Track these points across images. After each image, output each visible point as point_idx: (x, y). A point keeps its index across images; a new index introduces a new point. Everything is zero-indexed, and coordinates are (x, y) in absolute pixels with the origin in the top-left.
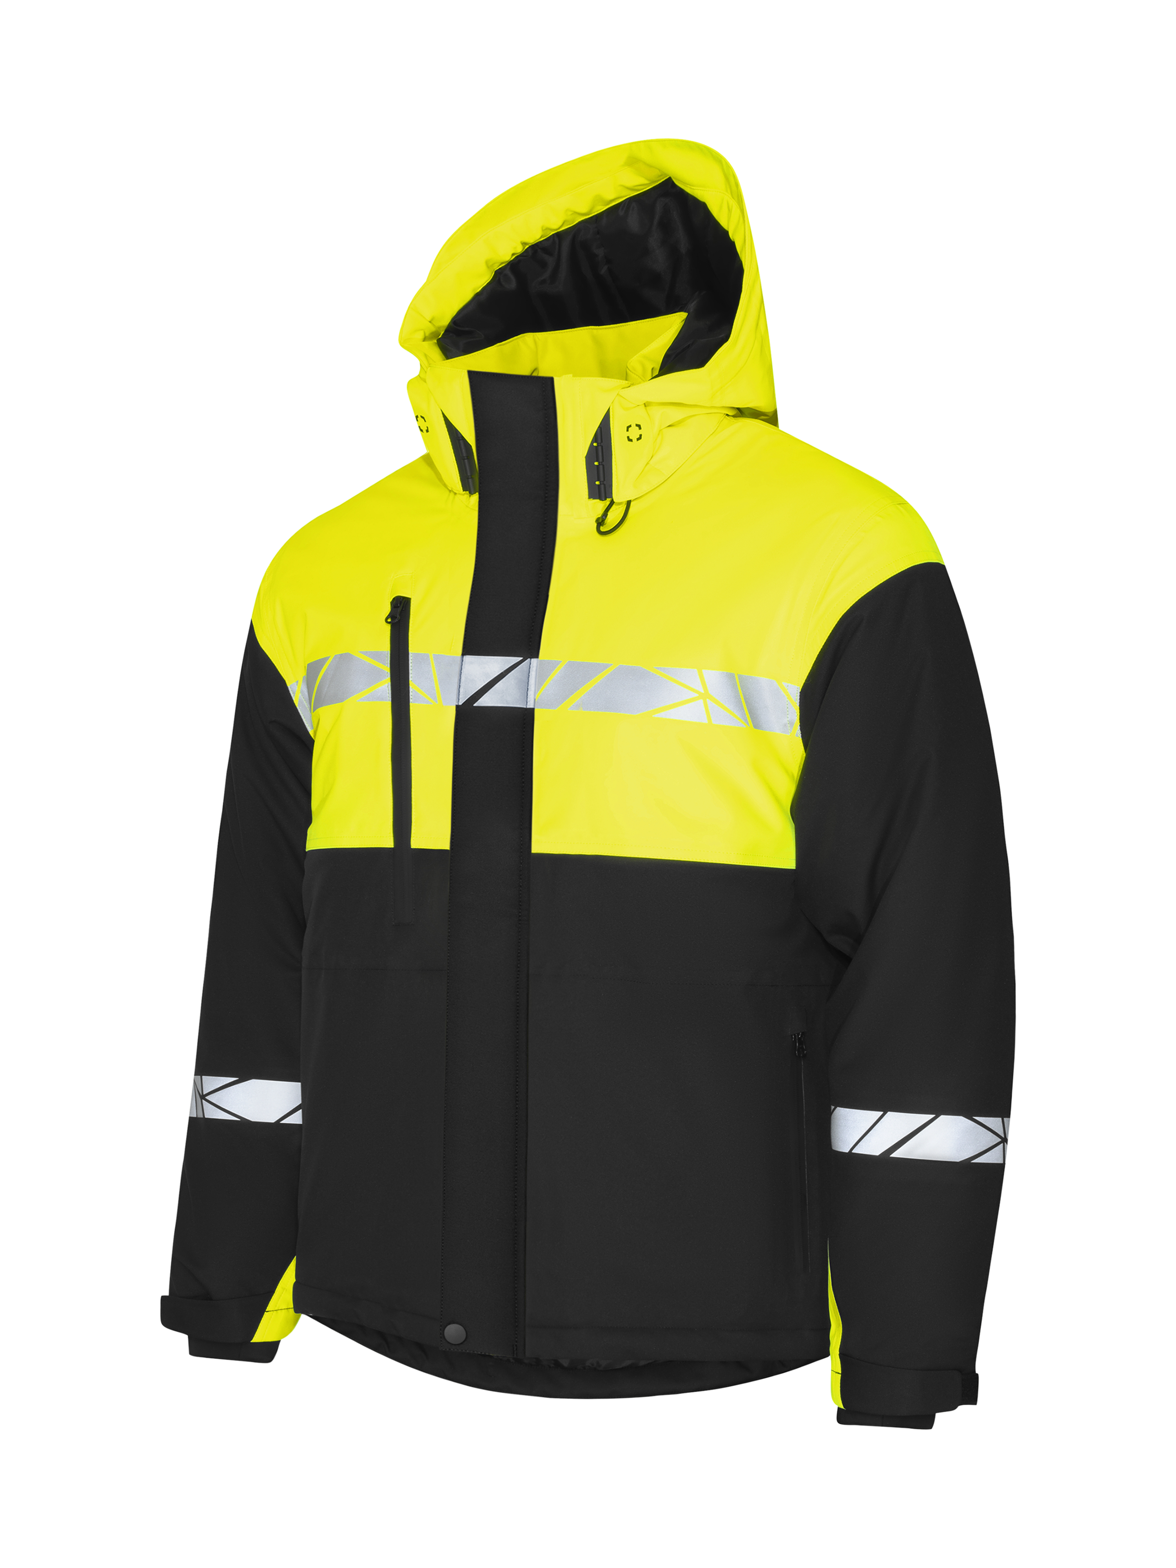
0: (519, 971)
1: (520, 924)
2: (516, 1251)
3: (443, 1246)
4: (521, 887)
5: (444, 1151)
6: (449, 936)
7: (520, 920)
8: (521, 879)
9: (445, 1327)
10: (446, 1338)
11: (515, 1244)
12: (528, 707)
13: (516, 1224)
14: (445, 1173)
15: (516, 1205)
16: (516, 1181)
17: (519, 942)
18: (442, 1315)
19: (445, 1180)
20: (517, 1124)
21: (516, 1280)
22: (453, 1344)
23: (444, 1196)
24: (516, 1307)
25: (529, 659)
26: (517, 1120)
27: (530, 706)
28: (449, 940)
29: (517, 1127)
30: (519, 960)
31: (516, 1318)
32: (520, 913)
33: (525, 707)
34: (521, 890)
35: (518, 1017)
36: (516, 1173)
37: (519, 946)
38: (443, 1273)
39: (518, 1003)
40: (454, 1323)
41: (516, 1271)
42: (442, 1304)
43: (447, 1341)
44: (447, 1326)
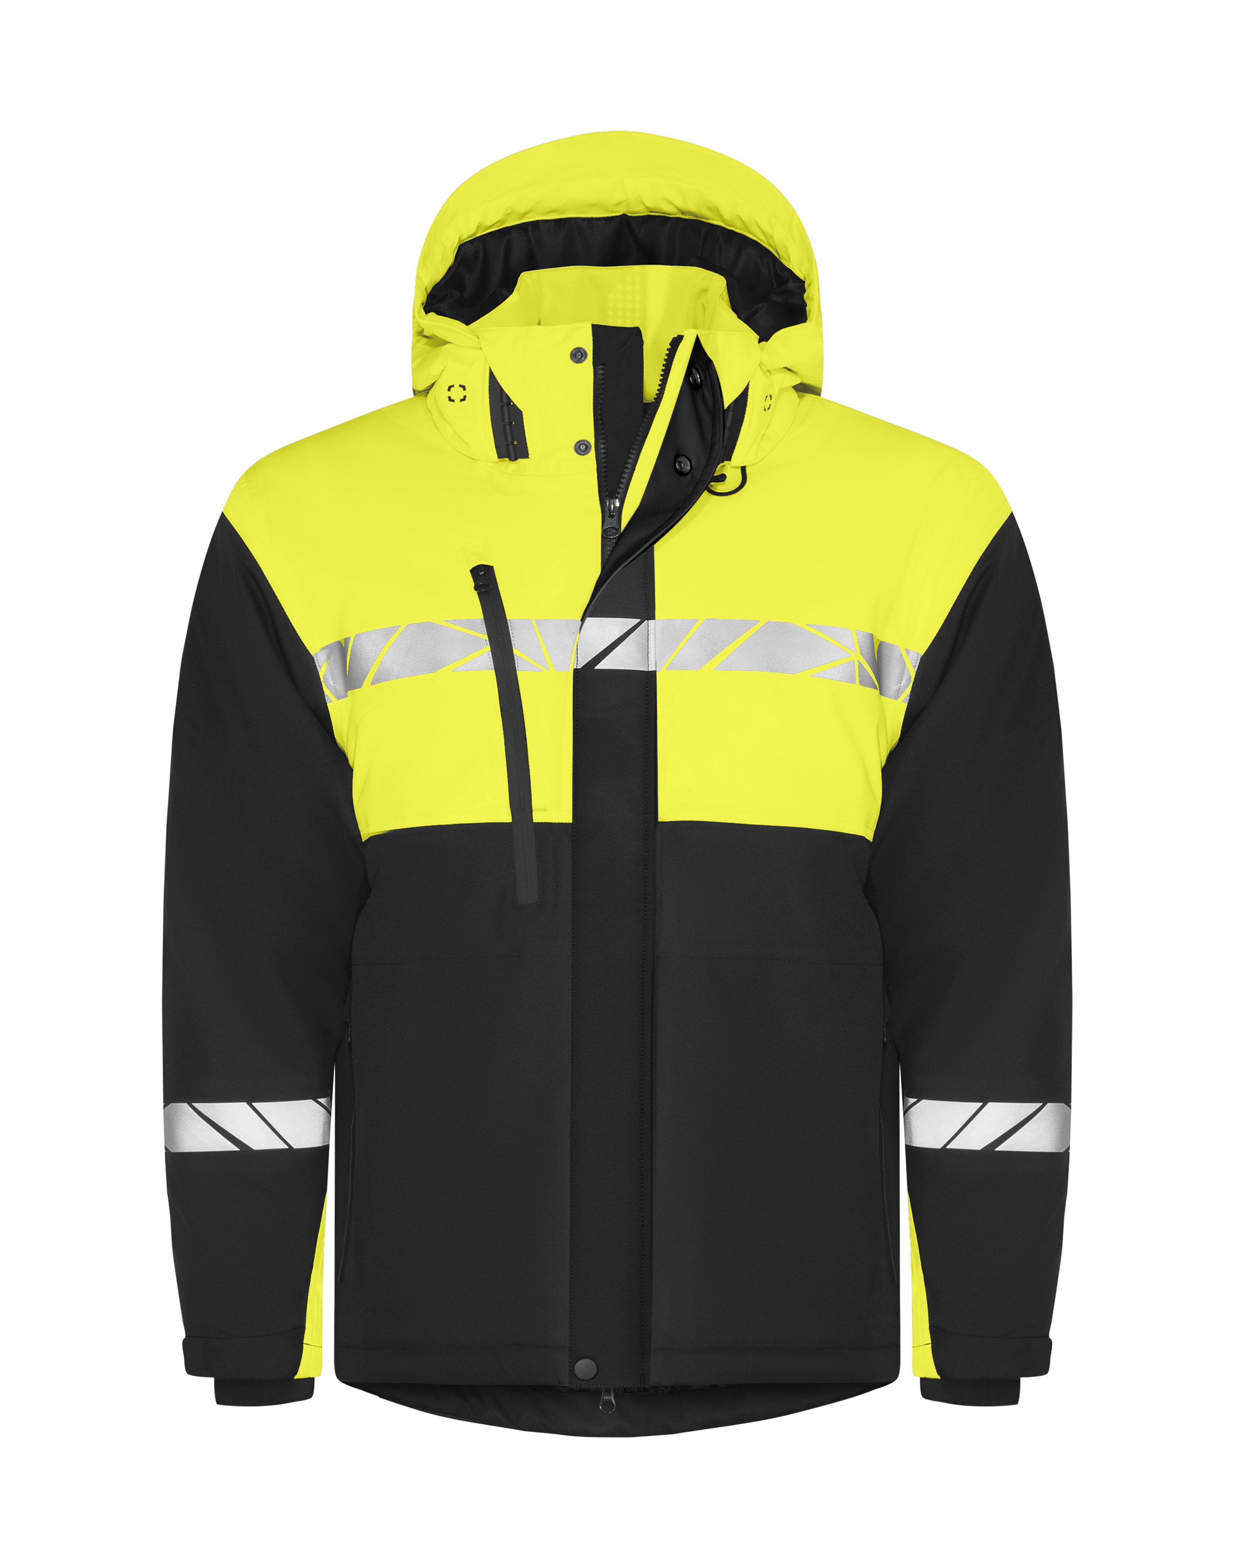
0: (644, 971)
1: (645, 919)
2: (642, 1274)
3: (571, 1278)
4: (646, 878)
5: (572, 1174)
6: (573, 938)
7: (646, 915)
8: (646, 869)
9: (576, 1363)
10: (576, 1374)
11: (642, 1267)
12: (649, 670)
13: (643, 1246)
14: (572, 1199)
15: (643, 1226)
16: (643, 1200)
17: (645, 939)
18: (571, 1351)
19: (572, 1206)
20: (642, 1138)
21: (642, 1305)
22: (583, 1380)
23: (572, 1224)
24: (642, 1334)
25: (646, 621)
26: (642, 1134)
27: (652, 669)
28: (573, 941)
29: (642, 1142)
30: (644, 959)
31: (643, 1346)
32: (645, 907)
33: (647, 670)
34: (646, 882)
35: (643, 1022)
36: (642, 1192)
37: (645, 944)
38: (571, 1307)
39: (643, 1006)
40: (584, 1358)
41: (642, 1295)
42: (572, 1340)
43: (577, 1377)
44: (577, 1362)
